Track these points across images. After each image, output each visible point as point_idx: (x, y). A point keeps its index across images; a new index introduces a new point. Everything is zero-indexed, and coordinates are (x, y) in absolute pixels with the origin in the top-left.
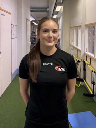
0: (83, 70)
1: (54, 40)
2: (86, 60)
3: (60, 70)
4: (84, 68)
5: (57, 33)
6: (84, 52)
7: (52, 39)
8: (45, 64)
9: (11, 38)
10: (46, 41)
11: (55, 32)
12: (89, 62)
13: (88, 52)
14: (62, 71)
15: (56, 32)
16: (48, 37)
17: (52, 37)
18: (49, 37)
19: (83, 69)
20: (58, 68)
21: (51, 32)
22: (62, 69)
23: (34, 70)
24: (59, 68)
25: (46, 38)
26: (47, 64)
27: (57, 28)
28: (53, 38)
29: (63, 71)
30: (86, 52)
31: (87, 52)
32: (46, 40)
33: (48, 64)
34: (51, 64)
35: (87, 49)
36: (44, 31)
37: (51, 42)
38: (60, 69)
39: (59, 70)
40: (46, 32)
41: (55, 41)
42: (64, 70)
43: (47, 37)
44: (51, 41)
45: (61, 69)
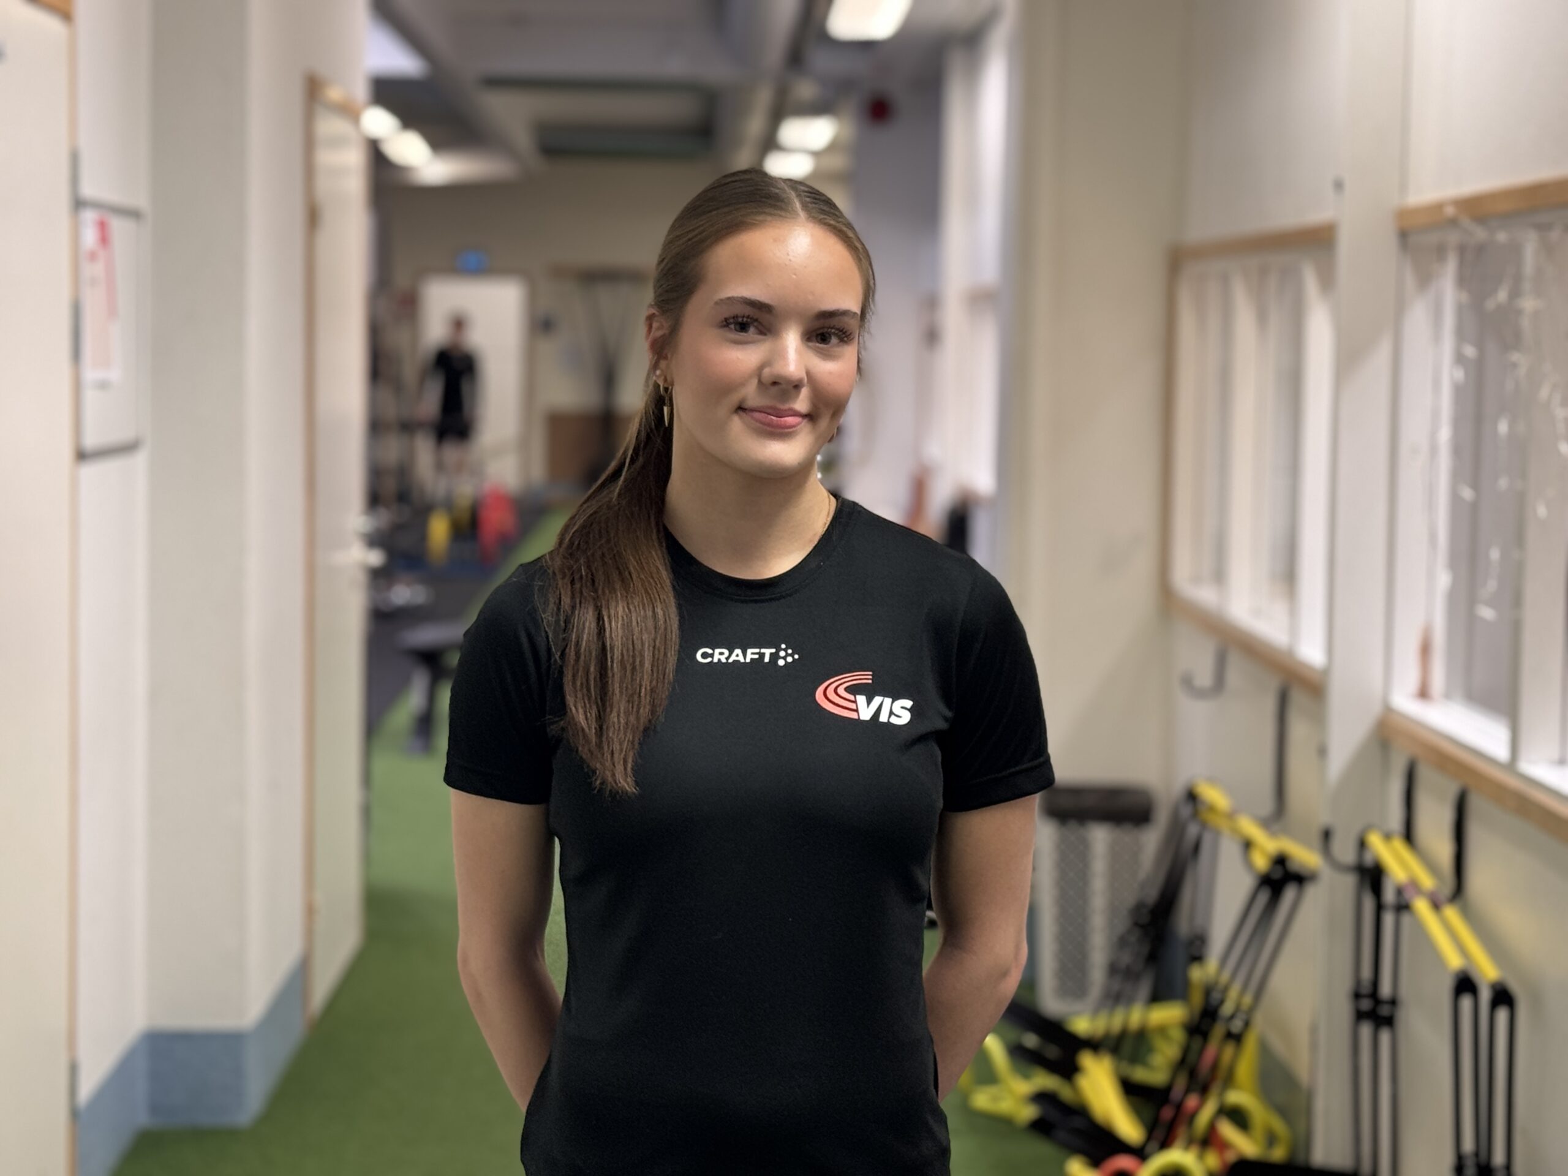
0: (1360, 1016)
1: (811, 417)
2: (1409, 835)
3: (866, 713)
4: (1366, 973)
5: (849, 352)
6: (1375, 710)
7: (801, 403)
8: (720, 655)
9: (66, 452)
10: (737, 425)
11: (834, 340)
12: (1443, 849)
13: (1448, 696)
14: (883, 718)
15: (845, 337)
16: (760, 382)
17: (797, 386)
18: (775, 383)
19: (1357, 996)
20: (847, 689)
21: (792, 340)
22: (888, 701)
23: (615, 686)
24: (854, 690)
25: (743, 384)
26: (737, 655)
27: (852, 304)
28: (805, 392)
29: (894, 720)
30: (1405, 702)
31: (1424, 693)
32: (741, 409)
33: (751, 654)
34: (775, 657)
35: (1426, 650)
36: (726, 323)
37: (781, 433)
38: (869, 702)
39: (854, 715)
40: (743, 327)
41: (824, 423)
42: (905, 718)
43: (755, 382)
44: (790, 420)
45: (877, 700)
